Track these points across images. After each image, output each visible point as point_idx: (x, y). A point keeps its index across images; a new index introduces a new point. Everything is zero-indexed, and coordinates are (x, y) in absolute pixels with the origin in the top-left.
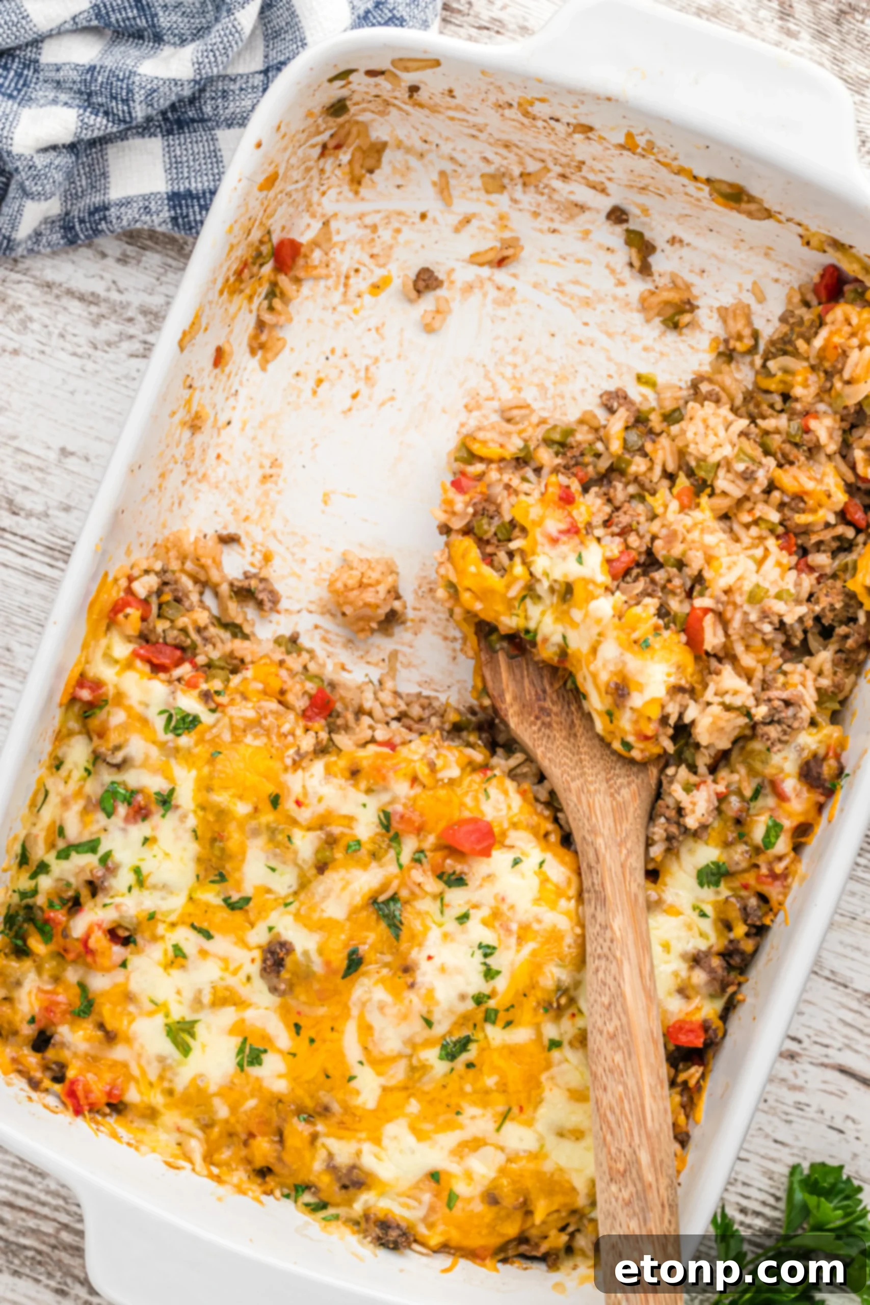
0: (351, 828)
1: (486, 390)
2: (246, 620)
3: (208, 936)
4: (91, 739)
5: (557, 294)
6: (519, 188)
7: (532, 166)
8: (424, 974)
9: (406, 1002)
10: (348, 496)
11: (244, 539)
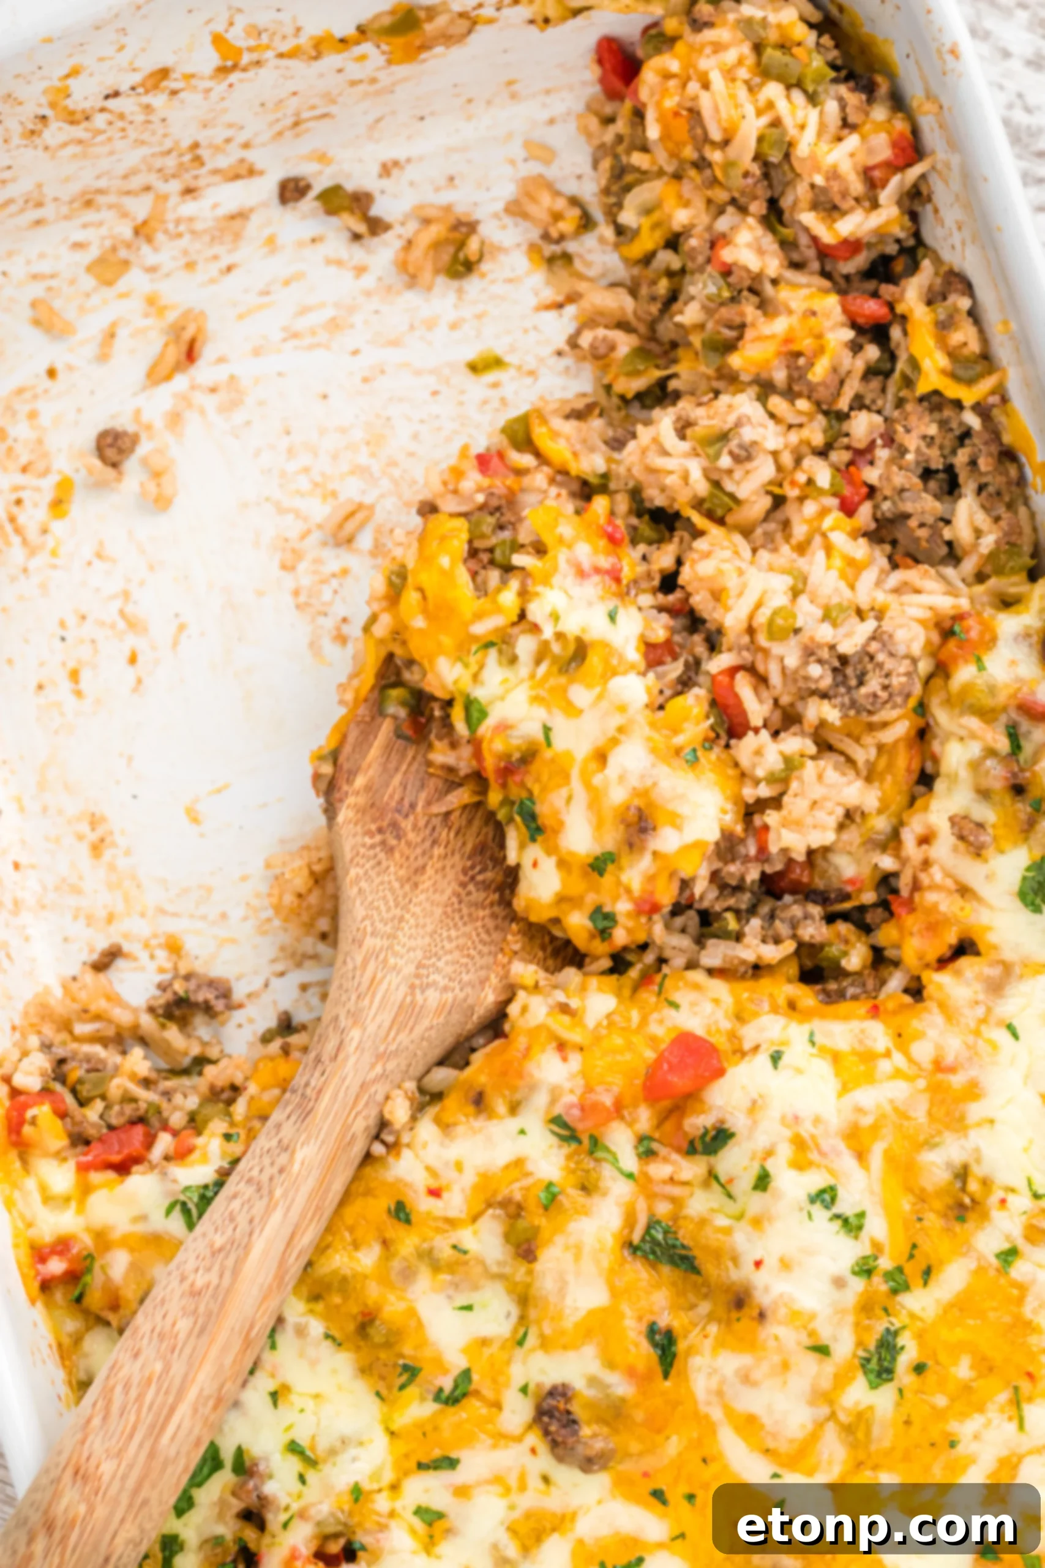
0: (528, 1174)
1: (292, 528)
2: (204, 1044)
3: (451, 1463)
4: (108, 1324)
5: (295, 342)
6: (145, 249)
7: (141, 207)
8: (767, 1289)
9: (772, 1343)
10: (219, 791)
11: (126, 947)
